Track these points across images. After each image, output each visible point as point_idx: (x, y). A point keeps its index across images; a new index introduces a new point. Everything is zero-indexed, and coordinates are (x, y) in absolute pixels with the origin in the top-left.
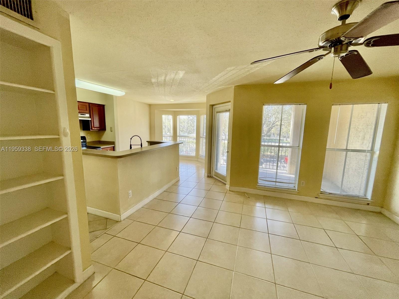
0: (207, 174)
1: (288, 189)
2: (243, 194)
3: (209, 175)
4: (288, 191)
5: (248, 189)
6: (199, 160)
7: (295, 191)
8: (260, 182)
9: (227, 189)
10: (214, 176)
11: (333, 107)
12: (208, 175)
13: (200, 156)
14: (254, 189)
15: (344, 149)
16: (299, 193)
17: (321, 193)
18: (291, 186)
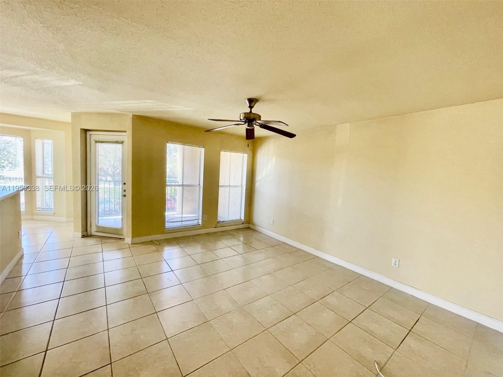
0: (81, 233)
1: (194, 225)
2: (151, 242)
3: (85, 234)
4: (194, 227)
5: (155, 236)
6: (35, 217)
7: (200, 226)
8: (168, 225)
9: (127, 243)
10: (96, 233)
11: (222, 153)
12: (82, 235)
13: (38, 209)
14: (162, 234)
15: (228, 186)
16: (203, 227)
17: (218, 223)
18: (195, 222)
